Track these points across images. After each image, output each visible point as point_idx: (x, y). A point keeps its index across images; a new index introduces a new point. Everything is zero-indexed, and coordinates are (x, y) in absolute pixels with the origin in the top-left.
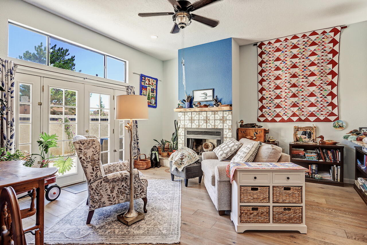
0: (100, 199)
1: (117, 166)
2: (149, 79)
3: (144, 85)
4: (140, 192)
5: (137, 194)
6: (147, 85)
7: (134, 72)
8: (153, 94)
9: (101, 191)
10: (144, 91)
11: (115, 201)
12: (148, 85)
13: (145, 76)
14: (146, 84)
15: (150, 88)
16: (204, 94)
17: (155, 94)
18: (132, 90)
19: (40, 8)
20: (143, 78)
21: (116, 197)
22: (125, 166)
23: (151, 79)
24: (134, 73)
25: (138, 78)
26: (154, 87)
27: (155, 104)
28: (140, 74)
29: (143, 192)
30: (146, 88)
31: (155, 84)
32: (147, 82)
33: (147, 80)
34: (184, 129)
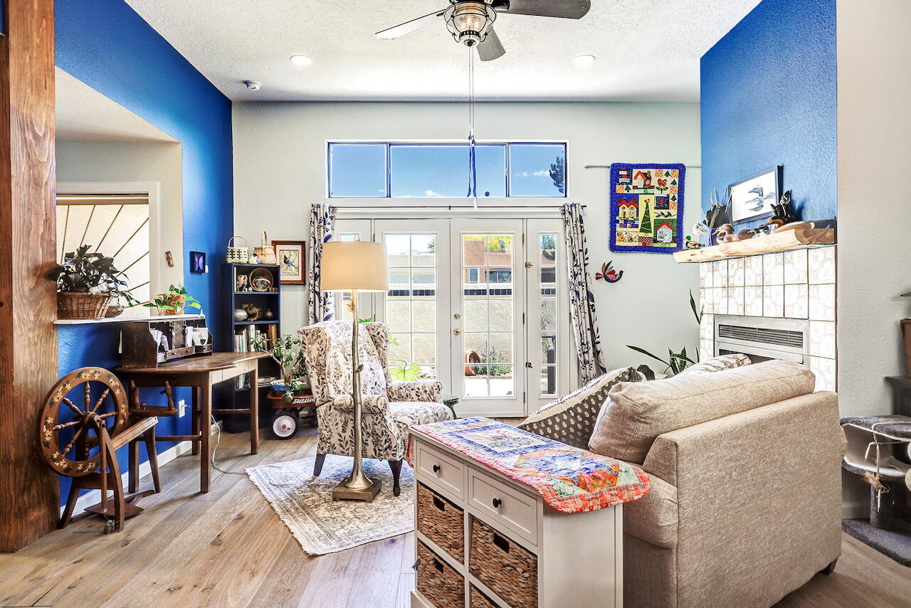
0: (329, 438)
1: (412, 389)
2: (645, 171)
3: (626, 192)
4: (385, 446)
5: (380, 448)
6: (636, 191)
7: (586, 165)
8: (666, 214)
9: (330, 423)
10: (627, 210)
11: (348, 449)
12: (642, 191)
13: (629, 168)
14: (635, 187)
15: (652, 199)
16: (755, 191)
17: (674, 212)
18: (574, 214)
19: (374, 102)
20: (621, 173)
21: (349, 442)
22: (426, 391)
23: (653, 172)
24: (587, 167)
25: (605, 176)
26: (671, 191)
27: (674, 240)
28: (610, 165)
29: (389, 447)
30: (633, 200)
31: (674, 183)
32: (639, 182)
33: (640, 177)
34: (711, 318)
